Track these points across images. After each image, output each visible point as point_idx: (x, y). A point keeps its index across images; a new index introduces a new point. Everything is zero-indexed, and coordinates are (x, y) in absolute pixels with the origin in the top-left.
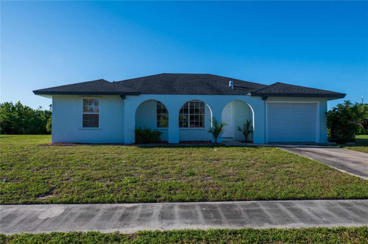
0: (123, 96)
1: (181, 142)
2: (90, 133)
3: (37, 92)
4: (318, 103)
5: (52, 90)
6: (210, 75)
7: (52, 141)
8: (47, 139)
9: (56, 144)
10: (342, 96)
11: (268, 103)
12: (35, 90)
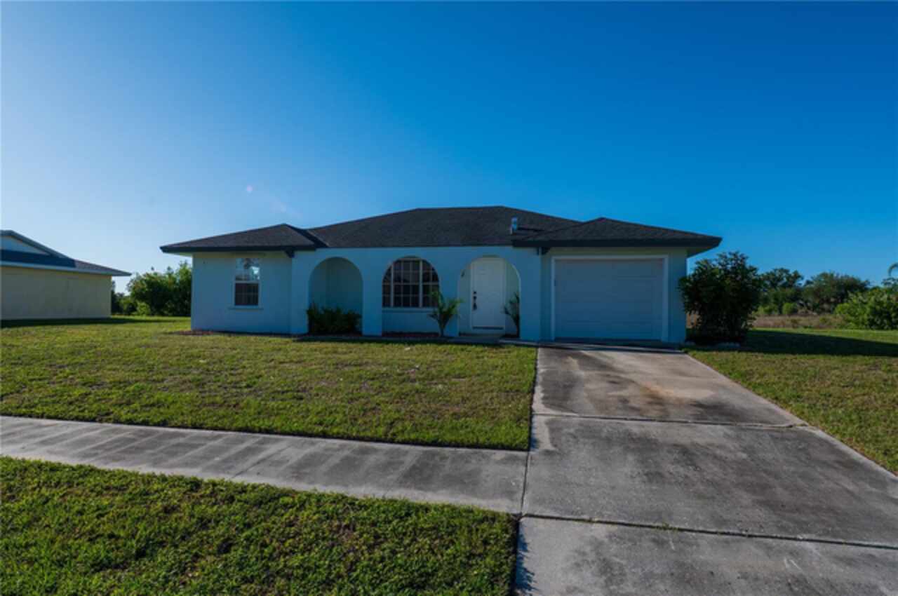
0: (291, 251)
1: (386, 334)
2: (246, 315)
3: (166, 249)
4: (666, 258)
5: (187, 246)
6: (502, 207)
7: (192, 327)
8: (185, 324)
9: (199, 331)
10: (713, 242)
11: (557, 261)
12: (163, 245)
